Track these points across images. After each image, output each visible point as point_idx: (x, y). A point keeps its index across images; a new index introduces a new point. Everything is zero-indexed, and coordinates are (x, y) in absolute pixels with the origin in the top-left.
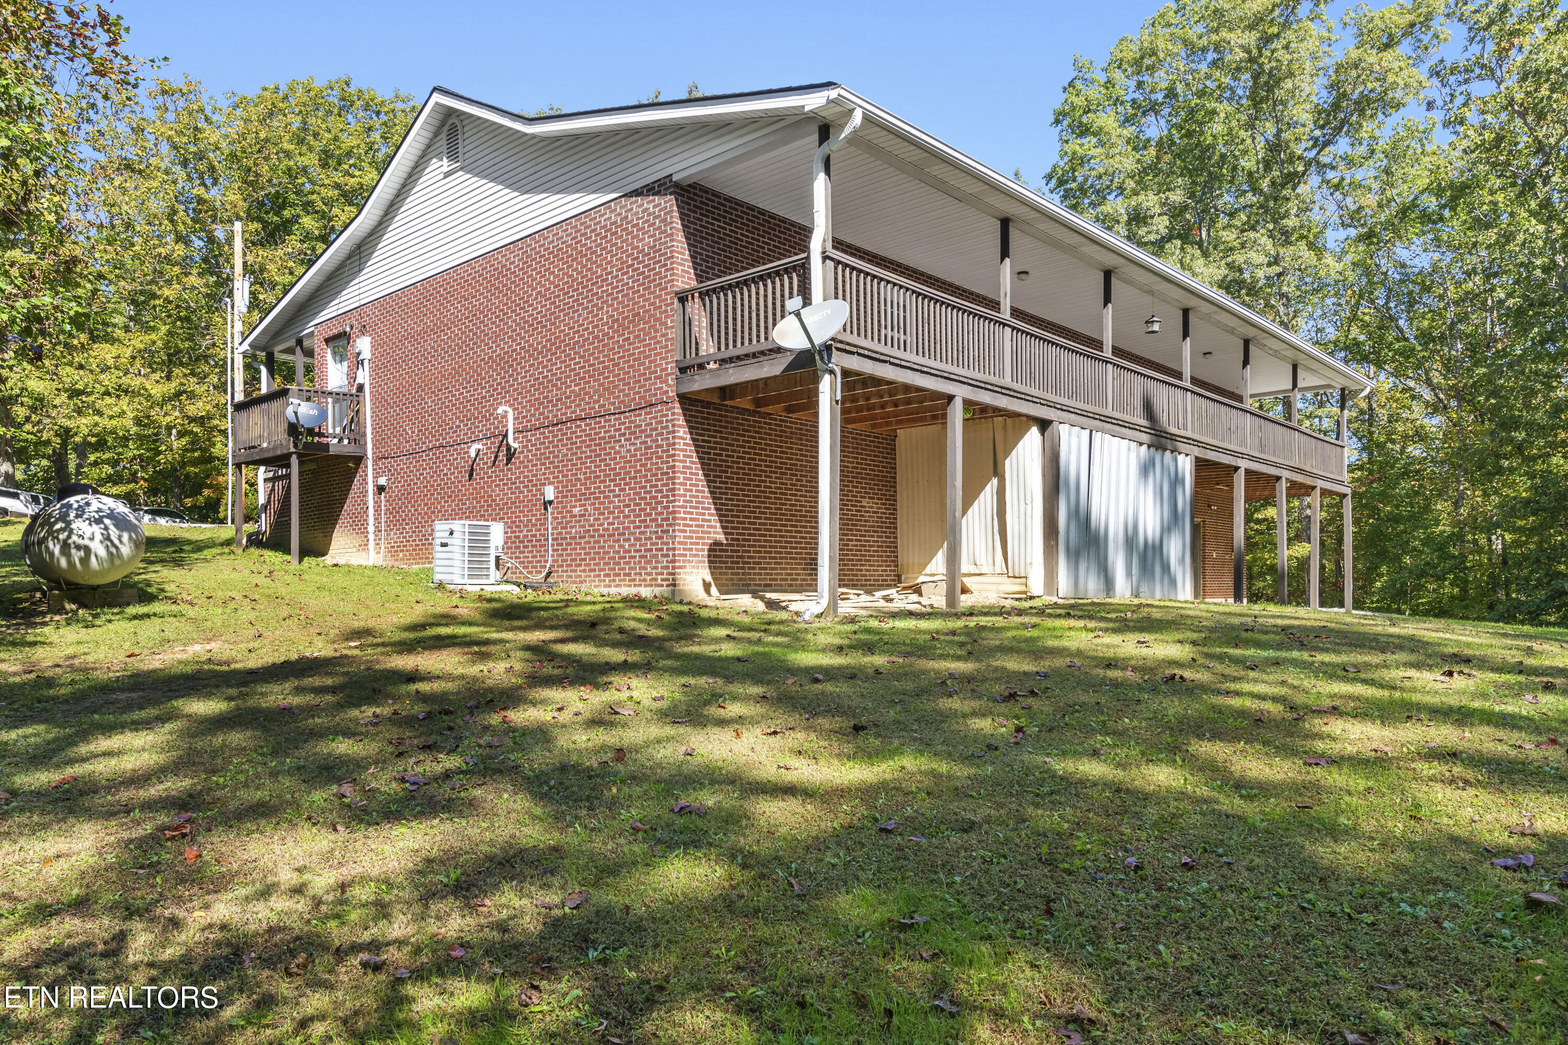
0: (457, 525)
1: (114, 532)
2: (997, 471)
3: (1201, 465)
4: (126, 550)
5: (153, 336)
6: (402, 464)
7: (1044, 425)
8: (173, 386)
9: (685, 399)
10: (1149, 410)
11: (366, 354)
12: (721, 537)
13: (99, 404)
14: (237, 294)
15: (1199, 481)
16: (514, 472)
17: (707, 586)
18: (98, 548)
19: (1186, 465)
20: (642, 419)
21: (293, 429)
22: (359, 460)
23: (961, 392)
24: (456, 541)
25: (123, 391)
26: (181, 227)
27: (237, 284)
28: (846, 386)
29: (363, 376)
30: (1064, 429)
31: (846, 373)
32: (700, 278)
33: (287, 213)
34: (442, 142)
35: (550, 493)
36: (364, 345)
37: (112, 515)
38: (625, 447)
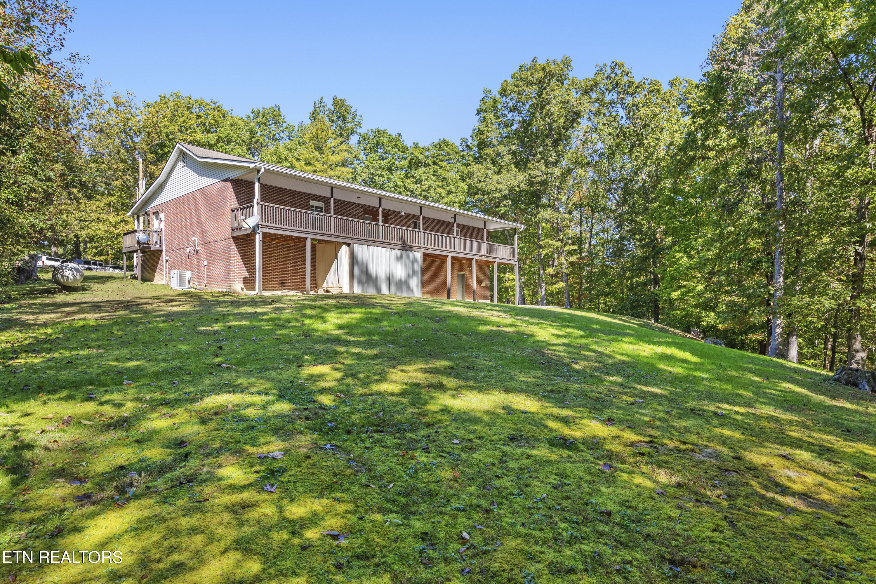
0: (176, 272)
1: (75, 273)
2: (336, 258)
3: (425, 255)
4: (78, 277)
5: (112, 199)
6: (172, 253)
7: (348, 245)
8: (119, 218)
9: (234, 238)
10: (402, 239)
11: (163, 219)
12: (248, 276)
13: (90, 225)
14: (140, 186)
15: (424, 260)
16: (198, 257)
17: (242, 289)
18: (71, 277)
19: (419, 255)
20: (224, 243)
21: (139, 243)
22: (161, 252)
23: (309, 237)
24: (175, 276)
25: (99, 220)
26: (122, 157)
27: (140, 182)
28: (264, 237)
29: (162, 225)
30: (356, 246)
31: (263, 233)
32: (240, 205)
33: (166, 150)
34: (181, 157)
35: (206, 263)
36: (162, 216)
37: (74, 268)
38: (221, 250)
